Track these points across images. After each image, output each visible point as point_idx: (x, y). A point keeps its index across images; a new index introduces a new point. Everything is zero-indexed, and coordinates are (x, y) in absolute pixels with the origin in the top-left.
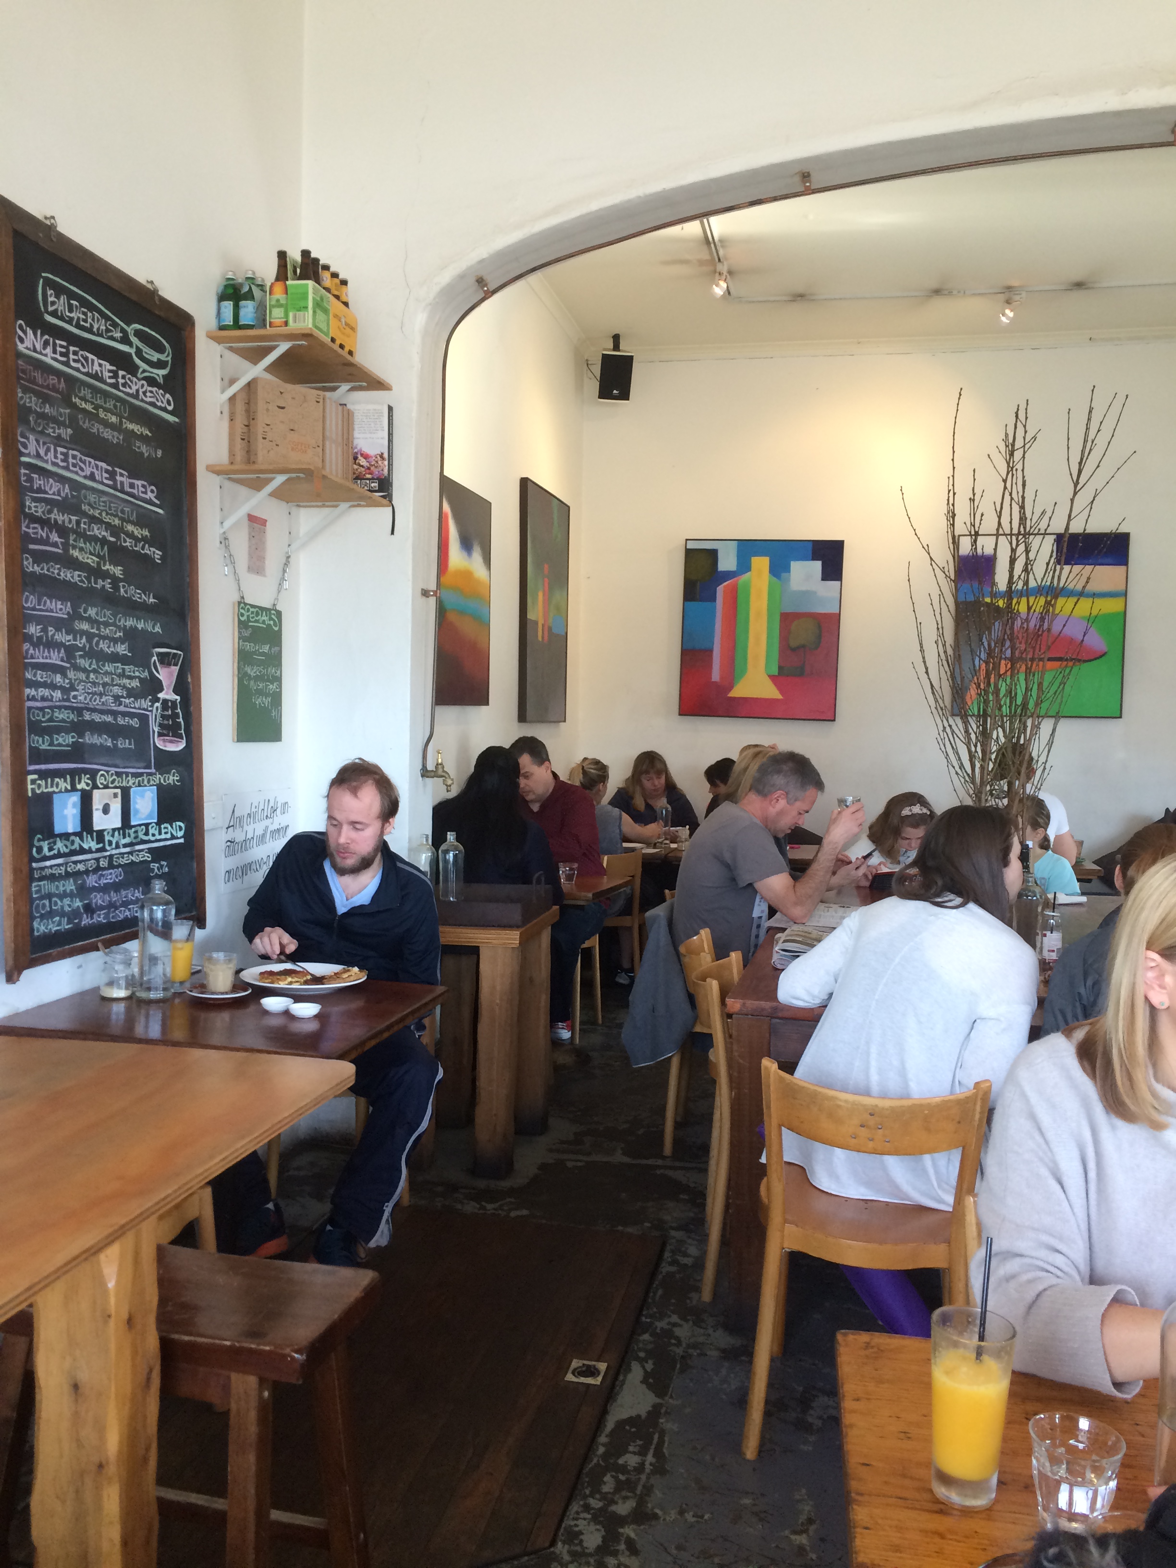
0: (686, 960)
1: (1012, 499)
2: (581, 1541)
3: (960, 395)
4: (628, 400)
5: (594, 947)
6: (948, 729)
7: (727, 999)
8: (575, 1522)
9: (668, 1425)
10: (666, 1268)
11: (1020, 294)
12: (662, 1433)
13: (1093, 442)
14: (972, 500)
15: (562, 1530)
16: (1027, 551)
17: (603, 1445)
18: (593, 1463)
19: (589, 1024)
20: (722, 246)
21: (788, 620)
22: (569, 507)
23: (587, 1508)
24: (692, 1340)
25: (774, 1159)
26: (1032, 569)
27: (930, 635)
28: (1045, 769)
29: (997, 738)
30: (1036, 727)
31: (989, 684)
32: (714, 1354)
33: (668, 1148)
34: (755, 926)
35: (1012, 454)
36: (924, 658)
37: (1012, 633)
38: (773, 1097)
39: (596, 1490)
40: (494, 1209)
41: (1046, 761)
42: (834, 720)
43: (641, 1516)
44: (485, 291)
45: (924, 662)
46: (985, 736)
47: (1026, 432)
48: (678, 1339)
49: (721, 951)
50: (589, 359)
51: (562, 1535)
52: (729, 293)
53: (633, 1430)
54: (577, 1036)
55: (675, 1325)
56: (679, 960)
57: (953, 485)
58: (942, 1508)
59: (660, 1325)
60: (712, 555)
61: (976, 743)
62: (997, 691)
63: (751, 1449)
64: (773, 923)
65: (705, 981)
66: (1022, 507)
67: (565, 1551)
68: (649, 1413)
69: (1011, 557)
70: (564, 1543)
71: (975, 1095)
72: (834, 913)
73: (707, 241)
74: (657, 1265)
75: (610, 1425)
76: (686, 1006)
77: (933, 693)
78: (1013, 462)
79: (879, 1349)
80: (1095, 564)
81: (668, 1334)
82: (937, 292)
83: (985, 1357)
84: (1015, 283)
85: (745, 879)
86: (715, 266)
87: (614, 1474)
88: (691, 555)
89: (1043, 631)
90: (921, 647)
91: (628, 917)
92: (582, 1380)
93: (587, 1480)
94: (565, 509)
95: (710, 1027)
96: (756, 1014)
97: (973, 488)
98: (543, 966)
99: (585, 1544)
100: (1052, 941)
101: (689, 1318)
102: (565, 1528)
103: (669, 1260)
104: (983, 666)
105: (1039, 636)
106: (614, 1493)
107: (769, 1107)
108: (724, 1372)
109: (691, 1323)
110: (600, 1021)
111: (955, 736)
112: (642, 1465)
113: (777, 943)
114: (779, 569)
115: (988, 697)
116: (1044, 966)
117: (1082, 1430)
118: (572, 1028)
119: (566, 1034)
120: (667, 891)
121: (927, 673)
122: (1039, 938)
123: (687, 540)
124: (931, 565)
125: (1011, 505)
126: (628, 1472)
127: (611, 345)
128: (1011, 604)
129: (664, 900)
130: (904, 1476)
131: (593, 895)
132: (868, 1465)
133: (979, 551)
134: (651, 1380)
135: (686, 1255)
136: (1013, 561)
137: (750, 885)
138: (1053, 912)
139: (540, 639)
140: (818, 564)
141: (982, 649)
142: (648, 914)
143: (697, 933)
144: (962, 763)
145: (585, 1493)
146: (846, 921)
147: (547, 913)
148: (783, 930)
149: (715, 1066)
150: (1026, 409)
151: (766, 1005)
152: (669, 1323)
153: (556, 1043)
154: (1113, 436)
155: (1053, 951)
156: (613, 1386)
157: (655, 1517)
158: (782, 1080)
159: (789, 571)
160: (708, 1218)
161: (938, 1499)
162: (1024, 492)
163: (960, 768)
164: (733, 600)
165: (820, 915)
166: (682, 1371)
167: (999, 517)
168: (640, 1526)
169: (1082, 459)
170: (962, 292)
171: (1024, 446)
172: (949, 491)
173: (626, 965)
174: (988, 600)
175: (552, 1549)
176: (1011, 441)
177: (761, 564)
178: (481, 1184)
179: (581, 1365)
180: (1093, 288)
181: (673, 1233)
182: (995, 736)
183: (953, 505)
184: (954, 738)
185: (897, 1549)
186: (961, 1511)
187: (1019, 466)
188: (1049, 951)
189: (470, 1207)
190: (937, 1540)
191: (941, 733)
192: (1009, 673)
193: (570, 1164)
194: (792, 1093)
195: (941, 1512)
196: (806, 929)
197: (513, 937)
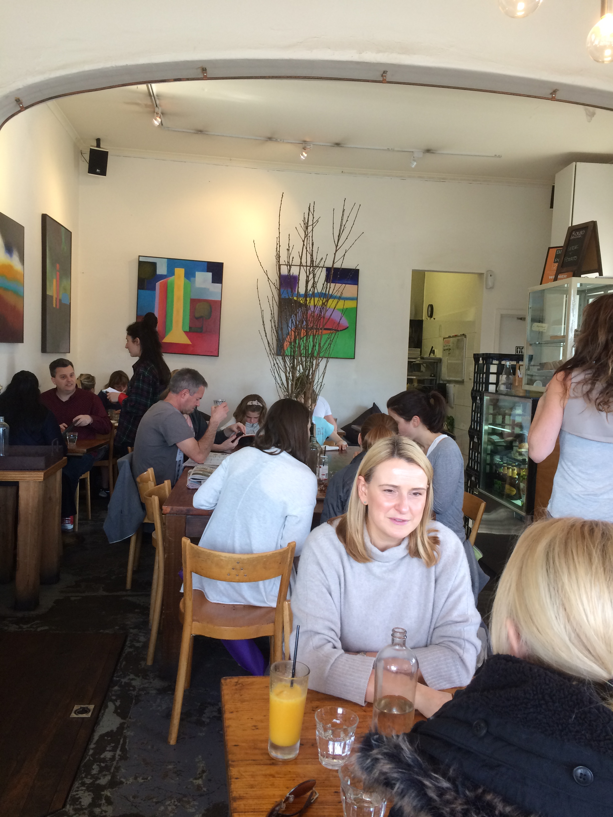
0: (140, 485)
1: (307, 251)
2: (80, 802)
3: (283, 196)
4: (106, 176)
5: (86, 478)
6: (276, 365)
7: (163, 507)
8: (77, 793)
9: (128, 733)
10: (127, 650)
11: (310, 145)
12: (125, 738)
13: (344, 226)
14: (288, 250)
15: (69, 798)
16: (314, 277)
17: (92, 749)
18: (86, 760)
19: (83, 520)
20: (158, 99)
21: (194, 302)
22: (71, 233)
23: (83, 784)
24: (142, 686)
25: (188, 589)
26: (316, 286)
27: (268, 317)
28: (321, 385)
29: (299, 370)
30: (318, 365)
31: (295, 342)
32: (154, 692)
33: (129, 585)
34: (177, 465)
35: (307, 228)
36: (264, 328)
37: (307, 318)
38: (188, 557)
39: (88, 773)
40: (27, 628)
41: (322, 382)
42: (218, 356)
43: (113, 784)
44: (20, 107)
45: (265, 330)
46: (293, 368)
47: (313, 218)
48: (134, 687)
49: (159, 480)
50: (82, 150)
51: (69, 801)
52: (162, 125)
53: (109, 738)
54: (77, 527)
55: (133, 679)
56: (136, 485)
57: (279, 242)
58: (273, 762)
59: (124, 680)
60: (154, 265)
61: (289, 372)
62: (299, 346)
63: (173, 740)
64: (187, 464)
65: (151, 497)
66: (312, 255)
67: (71, 809)
68: (118, 728)
69: (306, 280)
70: (70, 805)
71: (288, 549)
72: (218, 458)
73: (150, 95)
74: (123, 648)
75: (96, 737)
76: (140, 510)
77: (269, 346)
78: (308, 232)
79: (242, 684)
80: (346, 284)
81: (128, 685)
82: (270, 139)
83: (295, 685)
84: (308, 140)
85: (171, 441)
86: (154, 109)
87: (98, 763)
88: (141, 264)
89: (321, 318)
90: (263, 323)
91: (106, 461)
92: (81, 716)
93: (83, 769)
94: (69, 234)
95: (154, 521)
96: (179, 513)
97: (289, 244)
98: (57, 491)
99: (82, 804)
100: (324, 470)
101: (140, 675)
102: (71, 797)
103: (129, 645)
104: (293, 333)
105: (319, 320)
106: (98, 774)
107: (185, 563)
108: (158, 700)
109: (141, 677)
110: (90, 518)
111: (279, 368)
112: (114, 757)
113: (190, 475)
114: (189, 275)
115: (295, 349)
116: (320, 482)
117: (339, 714)
118: (73, 522)
119: (70, 527)
120: (129, 448)
121: (266, 336)
122: (317, 469)
123: (139, 256)
124: (268, 281)
125: (306, 254)
126: (107, 762)
127: (95, 144)
128: (306, 303)
129: (128, 453)
130: (255, 748)
131: (87, 450)
132: (238, 745)
133: (291, 274)
134: (119, 711)
135: (138, 641)
136: (307, 282)
137: (175, 444)
138: (324, 456)
139: (54, 306)
140: (210, 275)
141: (293, 325)
142: (119, 460)
143: (146, 470)
144: (283, 382)
145: (82, 776)
146: (224, 462)
147: (60, 461)
148: (192, 468)
149: (156, 541)
150: (314, 206)
151: (184, 508)
152: (129, 679)
153: (64, 532)
154: (353, 224)
155: (324, 475)
156: (98, 717)
157: (122, 783)
158: (192, 548)
159: (195, 277)
160: (151, 621)
161: (271, 757)
162: (312, 248)
163: (282, 385)
164: (165, 290)
165: (212, 459)
166: (136, 704)
167: (301, 259)
168: (113, 789)
169: (339, 234)
170: (282, 140)
171: (313, 225)
172: (277, 244)
173: (105, 486)
174: (295, 298)
175: (64, 809)
176: (306, 221)
177: (180, 272)
178: (20, 614)
179: (80, 708)
180: (343, 147)
181: (132, 631)
182: (298, 369)
183: (279, 252)
184: (279, 369)
185: (252, 787)
186: (283, 762)
187: (310, 235)
188: (322, 475)
189: (13, 628)
190: (271, 779)
191: (273, 367)
192: (305, 338)
193: (73, 599)
194: (197, 554)
195: (273, 764)
196: (204, 467)
197: (40, 476)
